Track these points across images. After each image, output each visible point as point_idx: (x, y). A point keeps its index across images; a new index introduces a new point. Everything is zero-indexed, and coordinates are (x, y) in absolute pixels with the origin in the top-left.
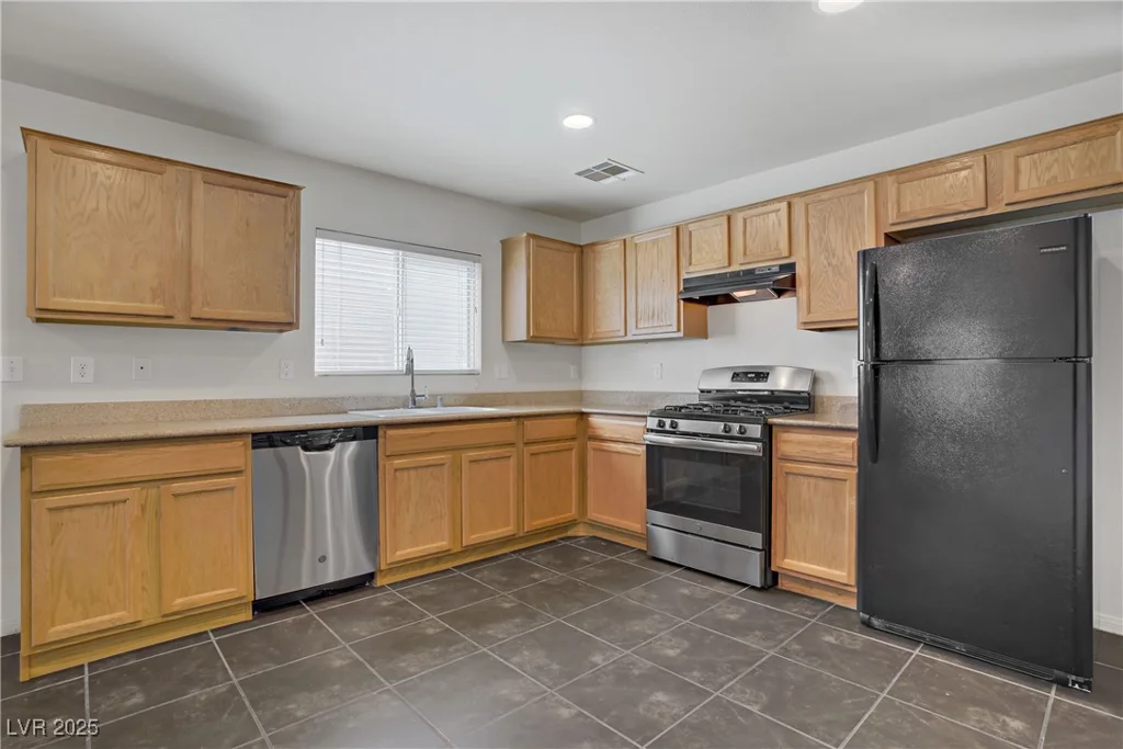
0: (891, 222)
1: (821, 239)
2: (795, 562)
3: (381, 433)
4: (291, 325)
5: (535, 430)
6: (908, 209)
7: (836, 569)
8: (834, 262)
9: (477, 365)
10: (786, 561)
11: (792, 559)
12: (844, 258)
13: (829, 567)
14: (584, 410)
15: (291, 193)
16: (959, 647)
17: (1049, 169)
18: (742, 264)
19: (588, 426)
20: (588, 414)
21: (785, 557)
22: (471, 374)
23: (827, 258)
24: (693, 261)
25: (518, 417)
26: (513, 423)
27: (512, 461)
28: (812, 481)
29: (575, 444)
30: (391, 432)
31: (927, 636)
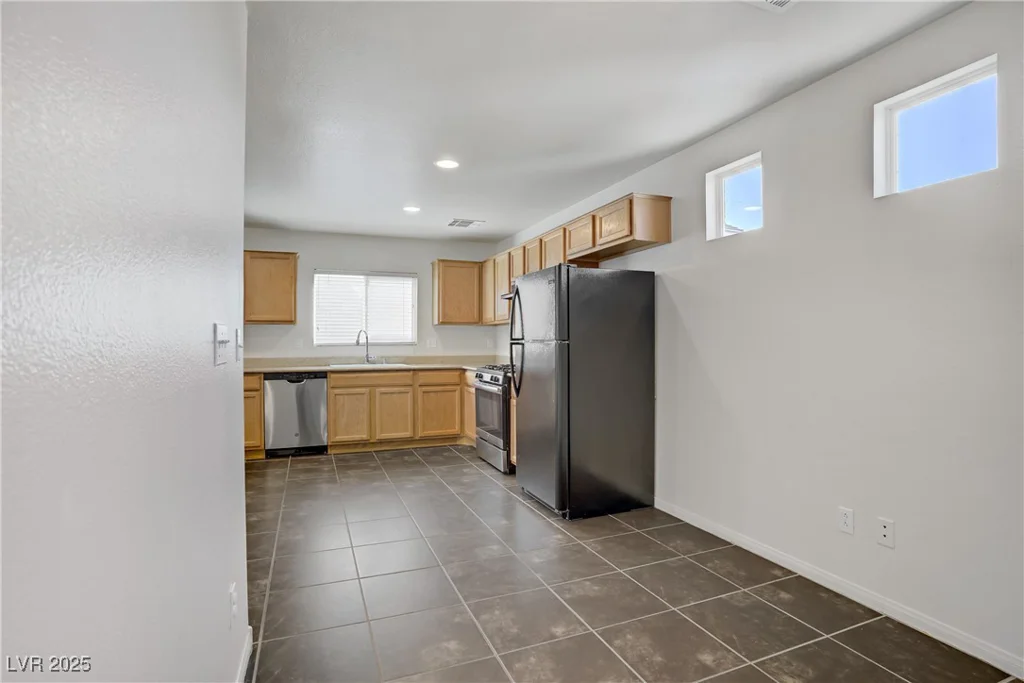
0: (567, 254)
3: (328, 375)
4: (292, 322)
5: (423, 378)
6: (572, 247)
9: (416, 341)
14: (464, 367)
15: (291, 257)
17: (609, 225)
19: (465, 378)
20: (465, 370)
22: (411, 344)
25: (414, 370)
26: (411, 373)
27: (410, 395)
29: (458, 388)
30: (333, 375)
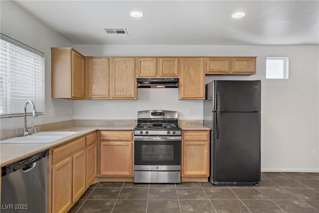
0: (207, 71)
1: (188, 72)
2: (190, 172)
6: (212, 69)
7: (202, 171)
8: (192, 80)
9: (44, 111)
10: (187, 172)
11: (189, 171)
12: (194, 79)
13: (200, 171)
14: (99, 129)
16: (235, 183)
17: (241, 66)
18: (160, 76)
19: (101, 135)
20: (100, 131)
21: (186, 171)
23: (189, 79)
24: (141, 72)
28: (195, 146)
29: (96, 144)
31: (228, 183)
